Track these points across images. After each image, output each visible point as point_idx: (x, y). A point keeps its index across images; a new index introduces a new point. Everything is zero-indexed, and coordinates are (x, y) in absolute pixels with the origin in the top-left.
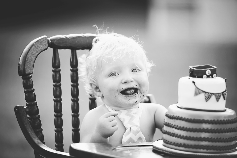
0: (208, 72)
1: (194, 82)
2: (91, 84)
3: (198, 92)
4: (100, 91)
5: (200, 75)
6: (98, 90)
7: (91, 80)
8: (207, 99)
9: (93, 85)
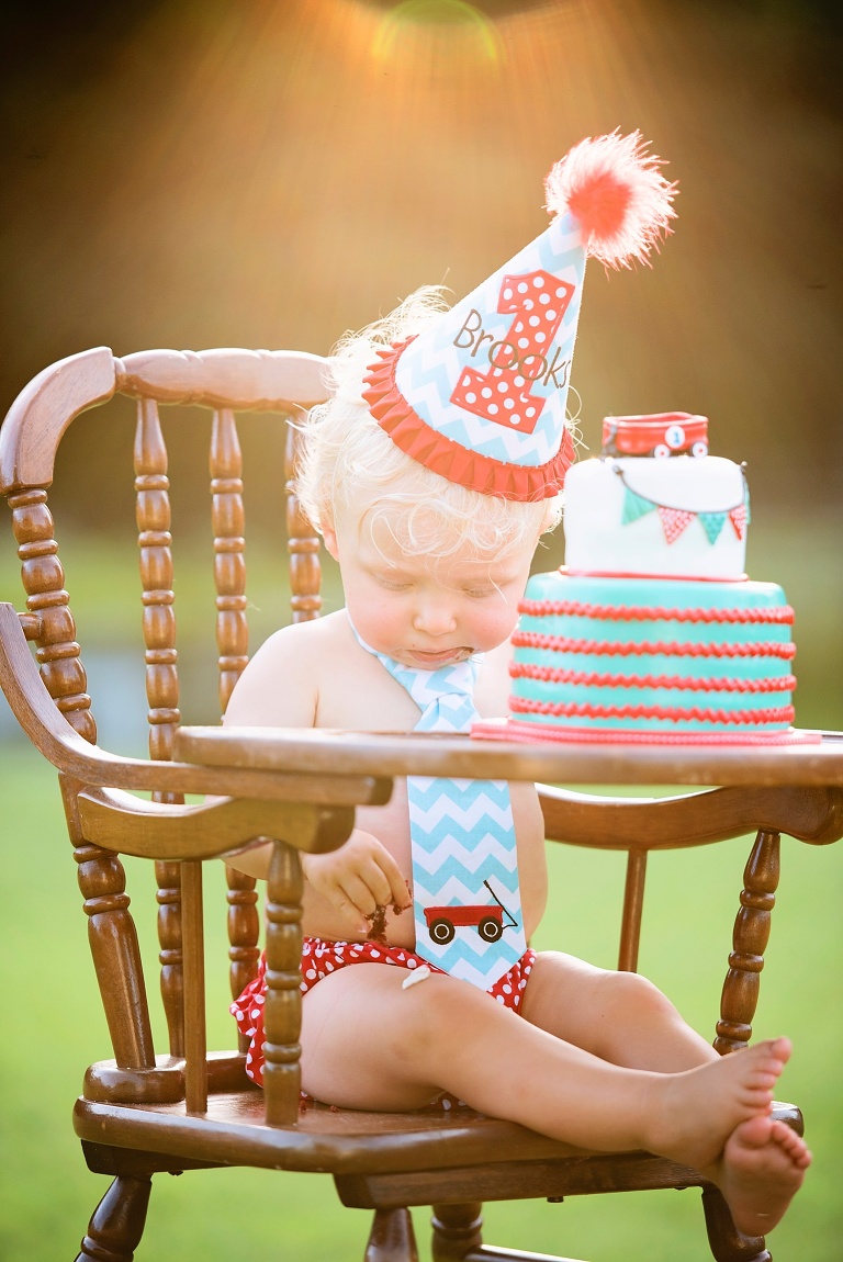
0: (674, 434)
1: (620, 473)
3: (637, 506)
5: (641, 445)
8: (673, 532)
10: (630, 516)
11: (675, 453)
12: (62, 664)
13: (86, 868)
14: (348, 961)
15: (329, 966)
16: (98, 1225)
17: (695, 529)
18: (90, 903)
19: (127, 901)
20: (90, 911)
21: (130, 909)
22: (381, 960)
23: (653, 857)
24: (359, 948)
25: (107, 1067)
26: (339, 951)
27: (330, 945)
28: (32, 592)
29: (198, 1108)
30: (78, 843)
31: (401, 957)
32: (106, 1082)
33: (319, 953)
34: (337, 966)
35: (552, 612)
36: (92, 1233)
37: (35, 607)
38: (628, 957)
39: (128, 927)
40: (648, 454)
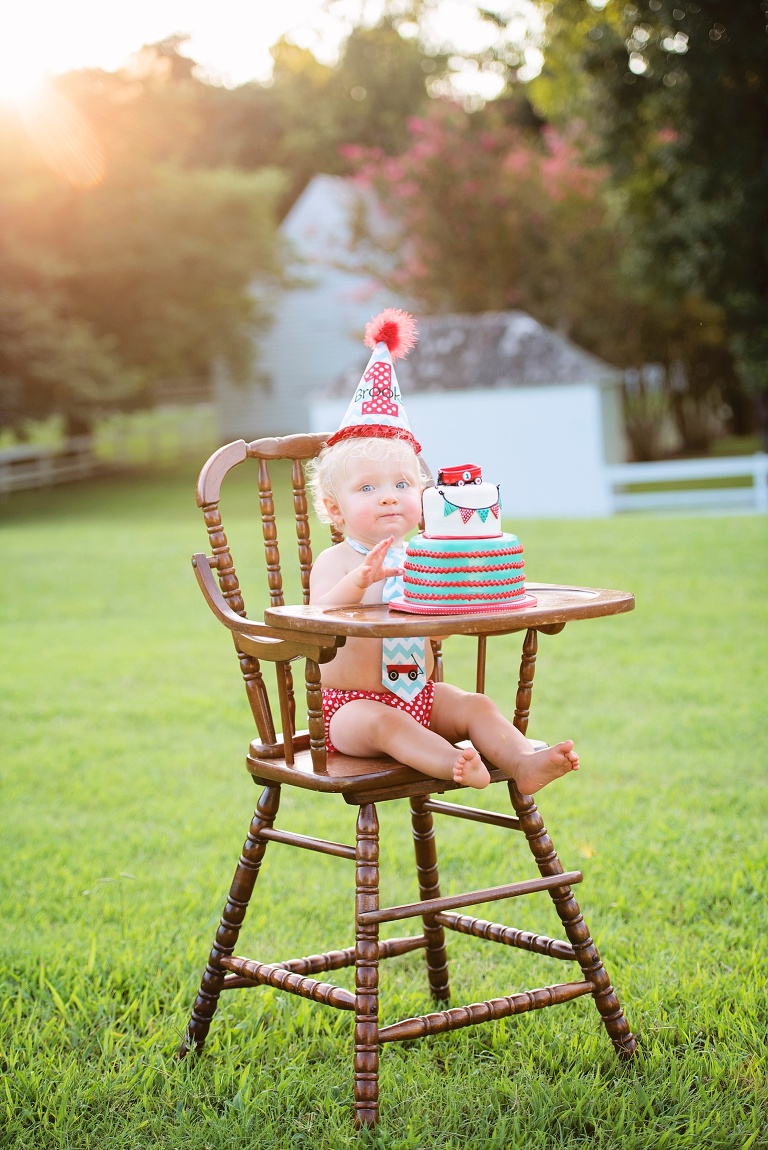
0: (466, 475)
1: (442, 494)
2: (325, 501)
3: (451, 507)
4: (339, 514)
5: (454, 481)
6: (336, 512)
7: (326, 493)
8: (466, 519)
9: (328, 504)
10: (447, 513)
11: (467, 483)
12: (227, 577)
13: (244, 661)
14: (351, 699)
15: (344, 702)
16: (262, 803)
17: (475, 516)
18: (246, 676)
19: (261, 674)
20: (246, 680)
21: (262, 678)
22: (364, 698)
23: (489, 639)
24: (355, 693)
25: (257, 743)
26: (347, 695)
27: (344, 693)
28: (214, 547)
29: (291, 762)
30: (240, 652)
31: (373, 695)
32: (258, 750)
33: (339, 697)
34: (347, 702)
35: (417, 555)
36: (259, 809)
37: (215, 554)
38: (480, 688)
39: (262, 686)
40: (455, 484)
